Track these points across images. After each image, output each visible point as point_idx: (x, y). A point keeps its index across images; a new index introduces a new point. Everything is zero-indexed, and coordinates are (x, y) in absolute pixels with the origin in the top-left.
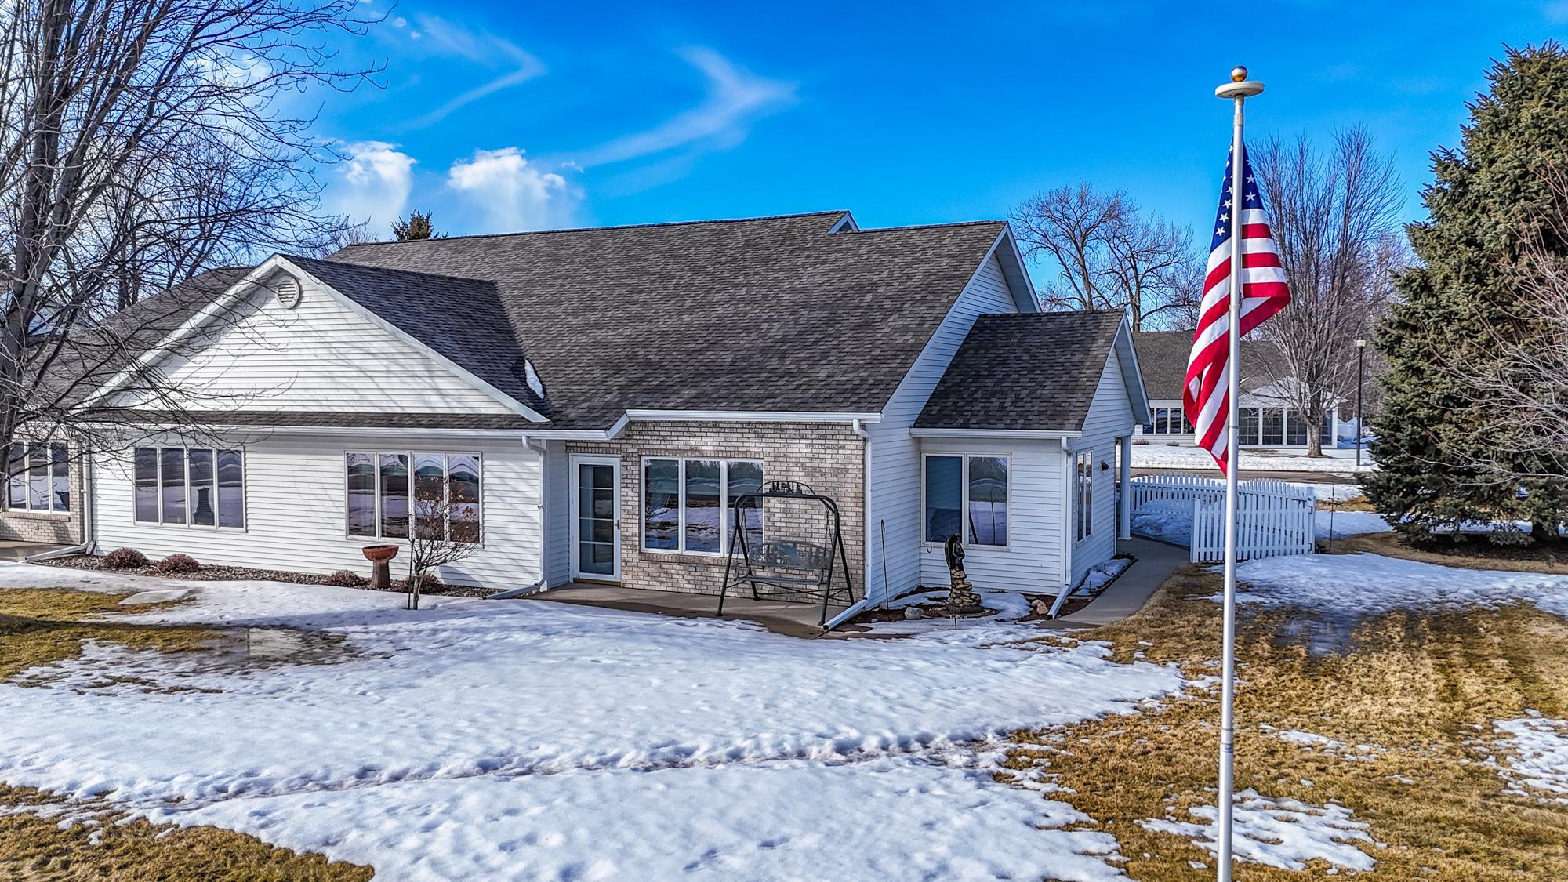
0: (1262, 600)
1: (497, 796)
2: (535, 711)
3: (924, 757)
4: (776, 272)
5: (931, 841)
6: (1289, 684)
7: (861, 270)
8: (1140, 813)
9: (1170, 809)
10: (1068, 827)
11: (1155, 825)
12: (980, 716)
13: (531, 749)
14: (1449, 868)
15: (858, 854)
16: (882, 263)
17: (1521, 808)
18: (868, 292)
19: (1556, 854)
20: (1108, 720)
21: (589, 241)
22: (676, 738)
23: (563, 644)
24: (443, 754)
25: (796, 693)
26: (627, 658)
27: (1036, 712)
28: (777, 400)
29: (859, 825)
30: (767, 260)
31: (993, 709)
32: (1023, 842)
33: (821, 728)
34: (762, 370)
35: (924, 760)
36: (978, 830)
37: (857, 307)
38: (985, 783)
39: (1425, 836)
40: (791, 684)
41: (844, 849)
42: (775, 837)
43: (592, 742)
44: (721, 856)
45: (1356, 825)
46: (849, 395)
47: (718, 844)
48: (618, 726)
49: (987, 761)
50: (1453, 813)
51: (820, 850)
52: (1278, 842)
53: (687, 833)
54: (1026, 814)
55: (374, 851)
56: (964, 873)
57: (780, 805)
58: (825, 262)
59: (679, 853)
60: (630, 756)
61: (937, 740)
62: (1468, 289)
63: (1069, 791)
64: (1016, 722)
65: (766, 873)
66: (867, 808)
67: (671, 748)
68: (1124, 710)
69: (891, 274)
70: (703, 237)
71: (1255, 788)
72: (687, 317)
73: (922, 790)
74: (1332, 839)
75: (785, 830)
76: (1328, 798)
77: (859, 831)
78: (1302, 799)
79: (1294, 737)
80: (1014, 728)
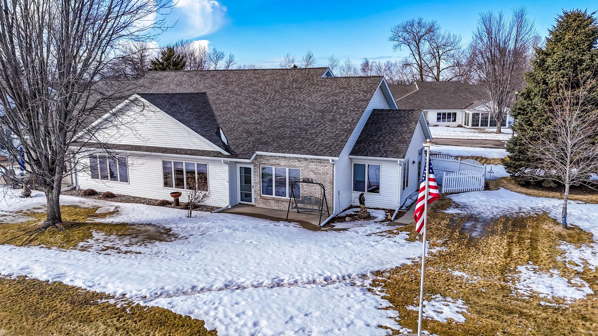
0: (461, 212)
1: (232, 298)
2: (236, 263)
3: (349, 282)
4: (303, 94)
5: (349, 314)
6: (461, 251)
7: (333, 95)
8: (407, 304)
9: (415, 302)
10: (387, 308)
11: (410, 308)
12: (366, 266)
13: (238, 279)
14: (485, 322)
15: (330, 318)
16: (340, 92)
17: (512, 301)
18: (335, 105)
19: (515, 317)
20: (404, 267)
21: (237, 75)
22: (279, 276)
23: (239, 234)
24: (214, 281)
25: (312, 257)
26: (260, 241)
27: (382, 264)
28: (305, 150)
29: (330, 308)
30: (300, 88)
31: (370, 263)
32: (374, 314)
33: (320, 272)
34: (300, 137)
35: (349, 284)
36: (362, 310)
37: (331, 112)
38: (365, 292)
39: (482, 311)
40: (310, 253)
41: (327, 316)
42: (308, 312)
43: (255, 277)
44: (294, 319)
45: (464, 307)
46: (328, 149)
47: (294, 315)
48: (261, 271)
49: (367, 283)
50: (492, 303)
51: (320, 317)
52: (442, 312)
53: (285, 311)
54: (375, 304)
55: (203, 316)
56: (358, 324)
57: (309, 302)
58: (320, 91)
59: (283, 318)
60: (266, 282)
61: (353, 275)
62: (541, 100)
63: (389, 295)
64: (376, 268)
65: (306, 324)
66: (333, 302)
67: (277, 279)
68: (409, 263)
69: (343, 98)
70: (278, 76)
71: (440, 294)
72: (274, 113)
73: (348, 296)
74: (457, 312)
75: (311, 310)
76: (459, 297)
77: (330, 310)
78: (452, 298)
79: (457, 273)
80: (376, 270)
